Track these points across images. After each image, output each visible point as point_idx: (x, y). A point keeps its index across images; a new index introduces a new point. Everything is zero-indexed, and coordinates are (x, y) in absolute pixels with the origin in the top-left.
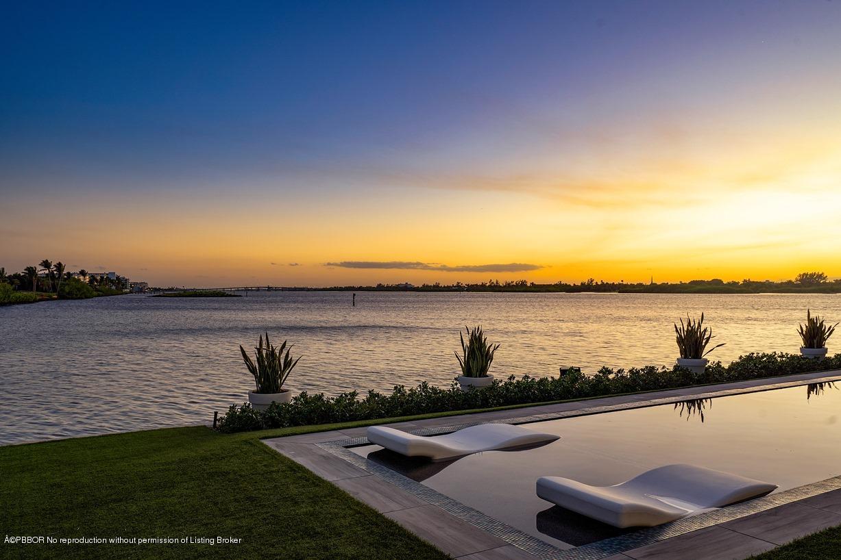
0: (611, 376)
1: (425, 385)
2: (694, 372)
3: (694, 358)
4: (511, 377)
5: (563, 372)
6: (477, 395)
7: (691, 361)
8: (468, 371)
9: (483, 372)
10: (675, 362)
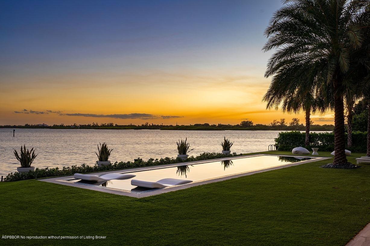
0: (154, 161)
1: (84, 165)
2: (182, 159)
3: (183, 154)
4: (116, 162)
5: (135, 160)
6: (105, 167)
7: (182, 156)
8: (101, 159)
9: (106, 159)
10: (177, 156)
